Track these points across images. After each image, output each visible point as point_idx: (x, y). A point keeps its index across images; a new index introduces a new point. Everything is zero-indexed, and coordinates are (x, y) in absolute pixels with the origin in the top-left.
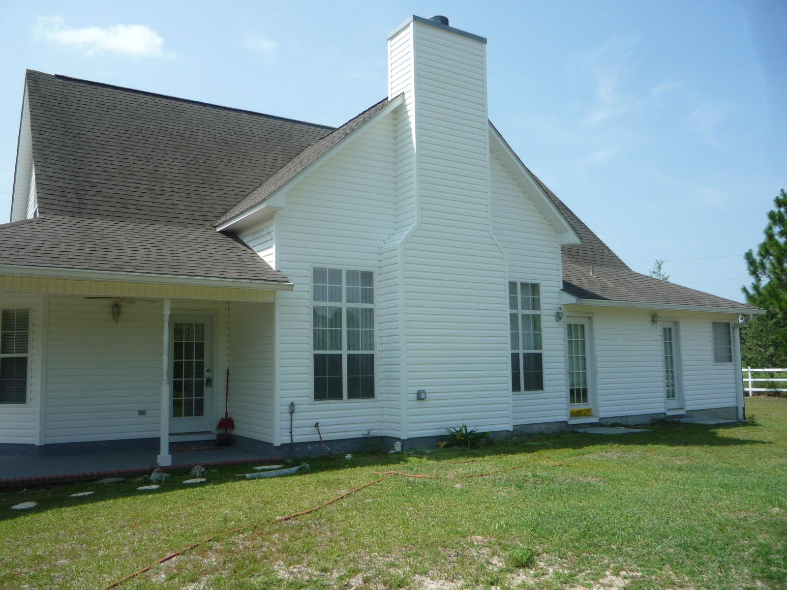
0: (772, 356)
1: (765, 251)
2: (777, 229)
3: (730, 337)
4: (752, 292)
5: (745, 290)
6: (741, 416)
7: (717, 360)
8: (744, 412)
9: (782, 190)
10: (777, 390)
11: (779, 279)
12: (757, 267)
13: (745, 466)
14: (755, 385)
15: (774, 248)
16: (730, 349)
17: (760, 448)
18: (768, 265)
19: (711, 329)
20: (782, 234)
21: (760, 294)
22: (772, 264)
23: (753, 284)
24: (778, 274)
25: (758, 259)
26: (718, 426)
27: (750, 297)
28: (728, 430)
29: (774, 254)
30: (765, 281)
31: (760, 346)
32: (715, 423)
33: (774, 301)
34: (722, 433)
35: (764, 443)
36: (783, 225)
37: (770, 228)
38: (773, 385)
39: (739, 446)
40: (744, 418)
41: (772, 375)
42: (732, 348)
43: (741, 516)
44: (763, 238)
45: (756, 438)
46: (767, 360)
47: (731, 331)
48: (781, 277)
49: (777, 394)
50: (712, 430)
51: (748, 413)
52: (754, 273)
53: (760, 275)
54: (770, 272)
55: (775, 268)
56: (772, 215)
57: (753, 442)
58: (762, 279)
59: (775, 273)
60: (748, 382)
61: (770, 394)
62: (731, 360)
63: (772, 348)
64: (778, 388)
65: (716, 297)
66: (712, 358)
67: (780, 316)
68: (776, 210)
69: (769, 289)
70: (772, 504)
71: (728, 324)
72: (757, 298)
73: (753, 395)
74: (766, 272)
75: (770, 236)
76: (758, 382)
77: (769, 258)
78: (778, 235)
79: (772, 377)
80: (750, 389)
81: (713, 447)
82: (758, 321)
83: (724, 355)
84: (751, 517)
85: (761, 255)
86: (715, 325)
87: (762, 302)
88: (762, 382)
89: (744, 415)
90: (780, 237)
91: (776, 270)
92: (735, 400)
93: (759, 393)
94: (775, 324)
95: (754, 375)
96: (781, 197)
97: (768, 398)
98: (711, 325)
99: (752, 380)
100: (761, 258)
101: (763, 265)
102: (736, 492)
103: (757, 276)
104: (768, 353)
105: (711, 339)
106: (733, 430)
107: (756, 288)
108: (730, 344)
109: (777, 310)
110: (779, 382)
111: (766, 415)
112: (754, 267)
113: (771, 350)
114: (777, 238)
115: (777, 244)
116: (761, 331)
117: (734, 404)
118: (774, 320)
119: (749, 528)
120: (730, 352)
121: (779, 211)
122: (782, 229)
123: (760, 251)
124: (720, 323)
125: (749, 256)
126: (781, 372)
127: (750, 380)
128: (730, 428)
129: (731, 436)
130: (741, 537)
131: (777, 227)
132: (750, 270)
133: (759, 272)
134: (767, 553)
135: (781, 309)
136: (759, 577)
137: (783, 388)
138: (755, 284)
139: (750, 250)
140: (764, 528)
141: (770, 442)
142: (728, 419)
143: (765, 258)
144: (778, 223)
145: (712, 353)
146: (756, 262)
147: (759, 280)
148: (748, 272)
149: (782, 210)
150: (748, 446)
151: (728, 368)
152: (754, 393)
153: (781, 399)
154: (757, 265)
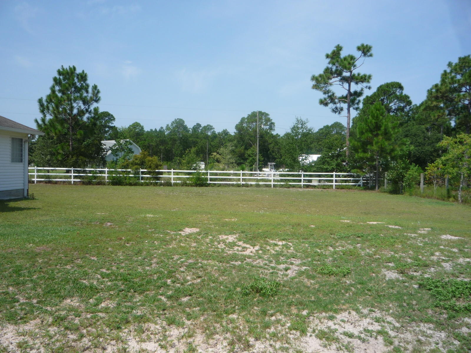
0: (49, 160)
1: (50, 99)
2: (57, 88)
3: (22, 147)
4: (40, 122)
5: (36, 121)
6: (26, 194)
7: (13, 161)
8: (28, 191)
9: (62, 66)
10: (51, 180)
11: (56, 117)
12: (45, 108)
13: (20, 223)
14: (39, 177)
15: (55, 99)
16: (22, 155)
17: (32, 212)
18: (51, 108)
19: (10, 142)
20: (60, 91)
21: (45, 124)
22: (53, 107)
23: (42, 118)
24: (56, 114)
25: (45, 104)
26: (10, 200)
27: (39, 125)
28: (16, 203)
29: (55, 102)
30: (49, 117)
31: (43, 155)
32: (8, 199)
33: (52, 129)
34: (12, 204)
35: (35, 209)
36: (61, 86)
37: (54, 87)
38: (48, 177)
39: (20, 212)
40: (28, 195)
41: (48, 171)
42: (23, 154)
43: (9, 252)
44: (49, 92)
45: (32, 206)
46: (46, 162)
47: (23, 144)
48: (57, 115)
49: (50, 182)
50: (6, 203)
51: (30, 193)
52: (42, 111)
53: (46, 113)
54: (52, 112)
55: (54, 110)
56: (55, 79)
57: (29, 209)
58: (47, 115)
59: (54, 113)
60: (34, 175)
61: (46, 182)
62: (22, 161)
63: (49, 156)
64: (51, 179)
65: (16, 122)
66: (10, 159)
67: (55, 138)
68: (58, 77)
69: (50, 122)
70: (29, 242)
71: (22, 139)
72: (43, 127)
73: (37, 183)
74: (50, 112)
75: (53, 91)
76: (40, 175)
77: (51, 104)
78: (58, 92)
79: (48, 172)
80: (35, 179)
81: (3, 213)
82: (43, 140)
83: (17, 158)
84: (15, 251)
85: (47, 102)
86: (13, 139)
87: (46, 129)
88: (42, 175)
89: (28, 193)
90: (59, 93)
91: (55, 112)
92: (22, 185)
93: (40, 182)
94: (52, 142)
95: (38, 171)
96: (61, 70)
97: (45, 185)
98: (11, 139)
99: (37, 174)
100: (47, 103)
101: (48, 108)
102: (9, 238)
103: (44, 114)
104: (47, 159)
105: (10, 148)
106: (19, 202)
107: (43, 120)
108: (22, 151)
109: (54, 135)
110: (51, 176)
111: (42, 194)
112: (43, 108)
113: (49, 157)
114: (57, 93)
115: (57, 96)
116: (44, 146)
117: (22, 187)
118: (51, 141)
119: (12, 257)
120: (22, 156)
121: (60, 78)
122: (60, 88)
123: (46, 99)
124: (16, 138)
125: (40, 101)
126: (54, 170)
127: (36, 174)
128: (17, 201)
129: (17, 206)
130: (6, 263)
131: (58, 87)
132: (40, 110)
133: (45, 111)
134: (19, 271)
135: (56, 134)
136: (11, 285)
137: (54, 179)
138: (43, 118)
139: (42, 98)
140: (22, 256)
141: (39, 208)
142: (18, 196)
143: (49, 103)
144: (58, 84)
145: (10, 157)
146: (44, 105)
147: (45, 116)
148: (39, 110)
149: (61, 77)
150: (25, 211)
151: (20, 166)
152: (38, 182)
153: (52, 185)
154: (45, 107)
